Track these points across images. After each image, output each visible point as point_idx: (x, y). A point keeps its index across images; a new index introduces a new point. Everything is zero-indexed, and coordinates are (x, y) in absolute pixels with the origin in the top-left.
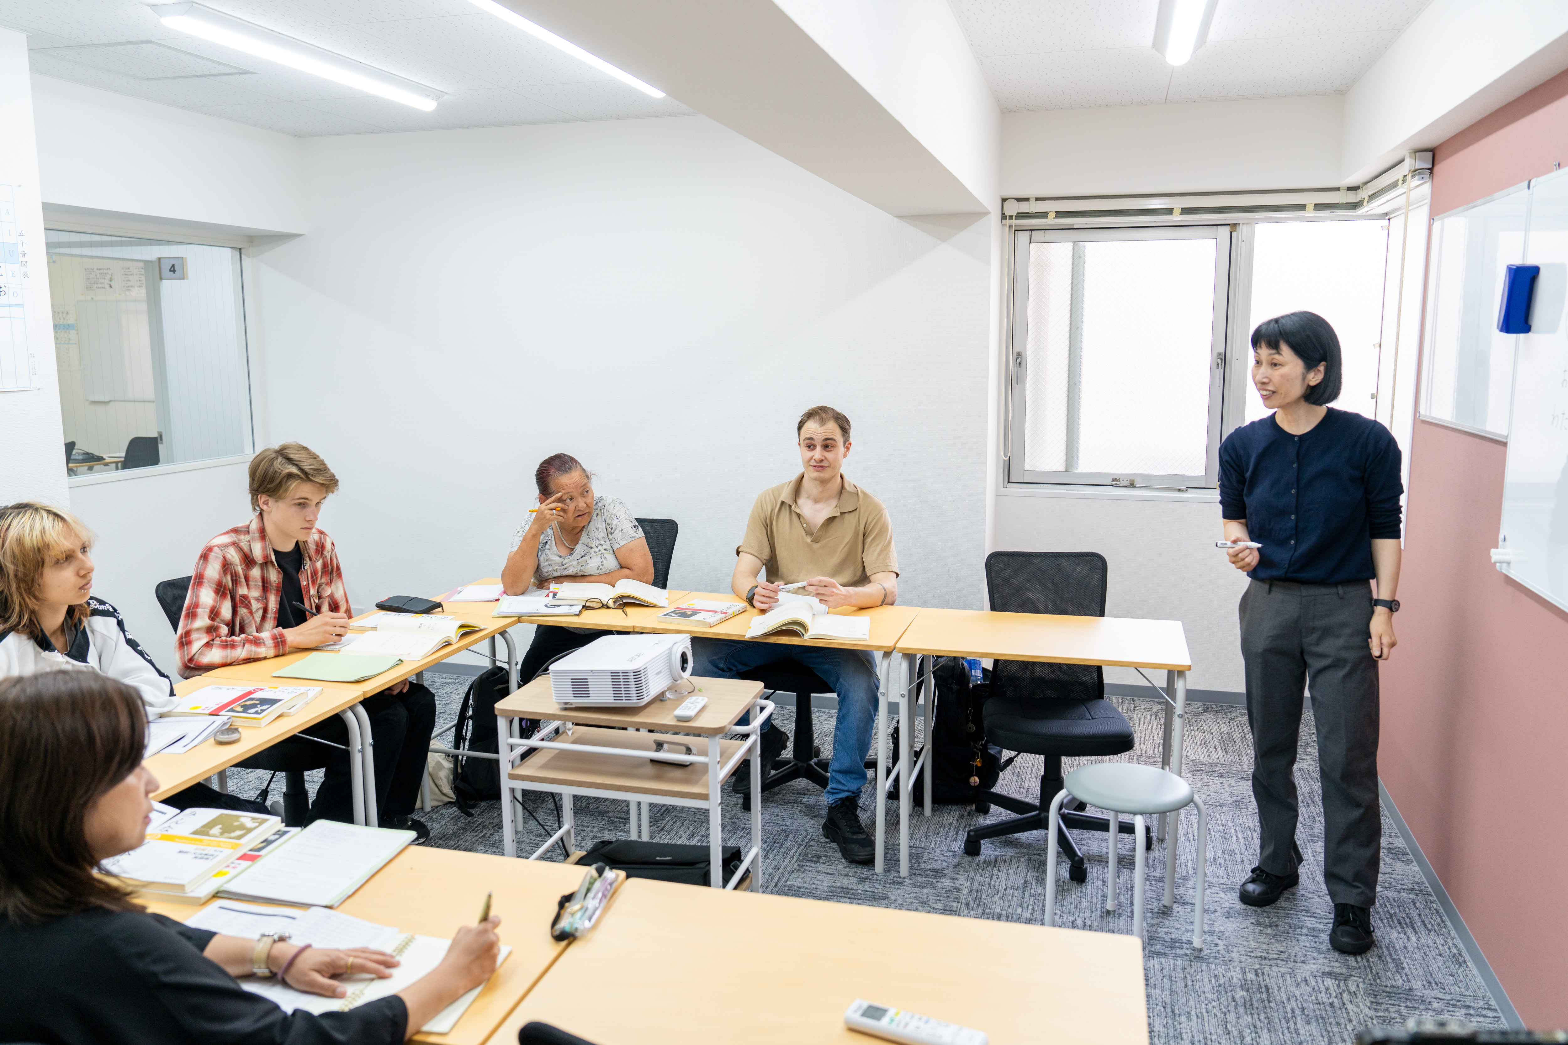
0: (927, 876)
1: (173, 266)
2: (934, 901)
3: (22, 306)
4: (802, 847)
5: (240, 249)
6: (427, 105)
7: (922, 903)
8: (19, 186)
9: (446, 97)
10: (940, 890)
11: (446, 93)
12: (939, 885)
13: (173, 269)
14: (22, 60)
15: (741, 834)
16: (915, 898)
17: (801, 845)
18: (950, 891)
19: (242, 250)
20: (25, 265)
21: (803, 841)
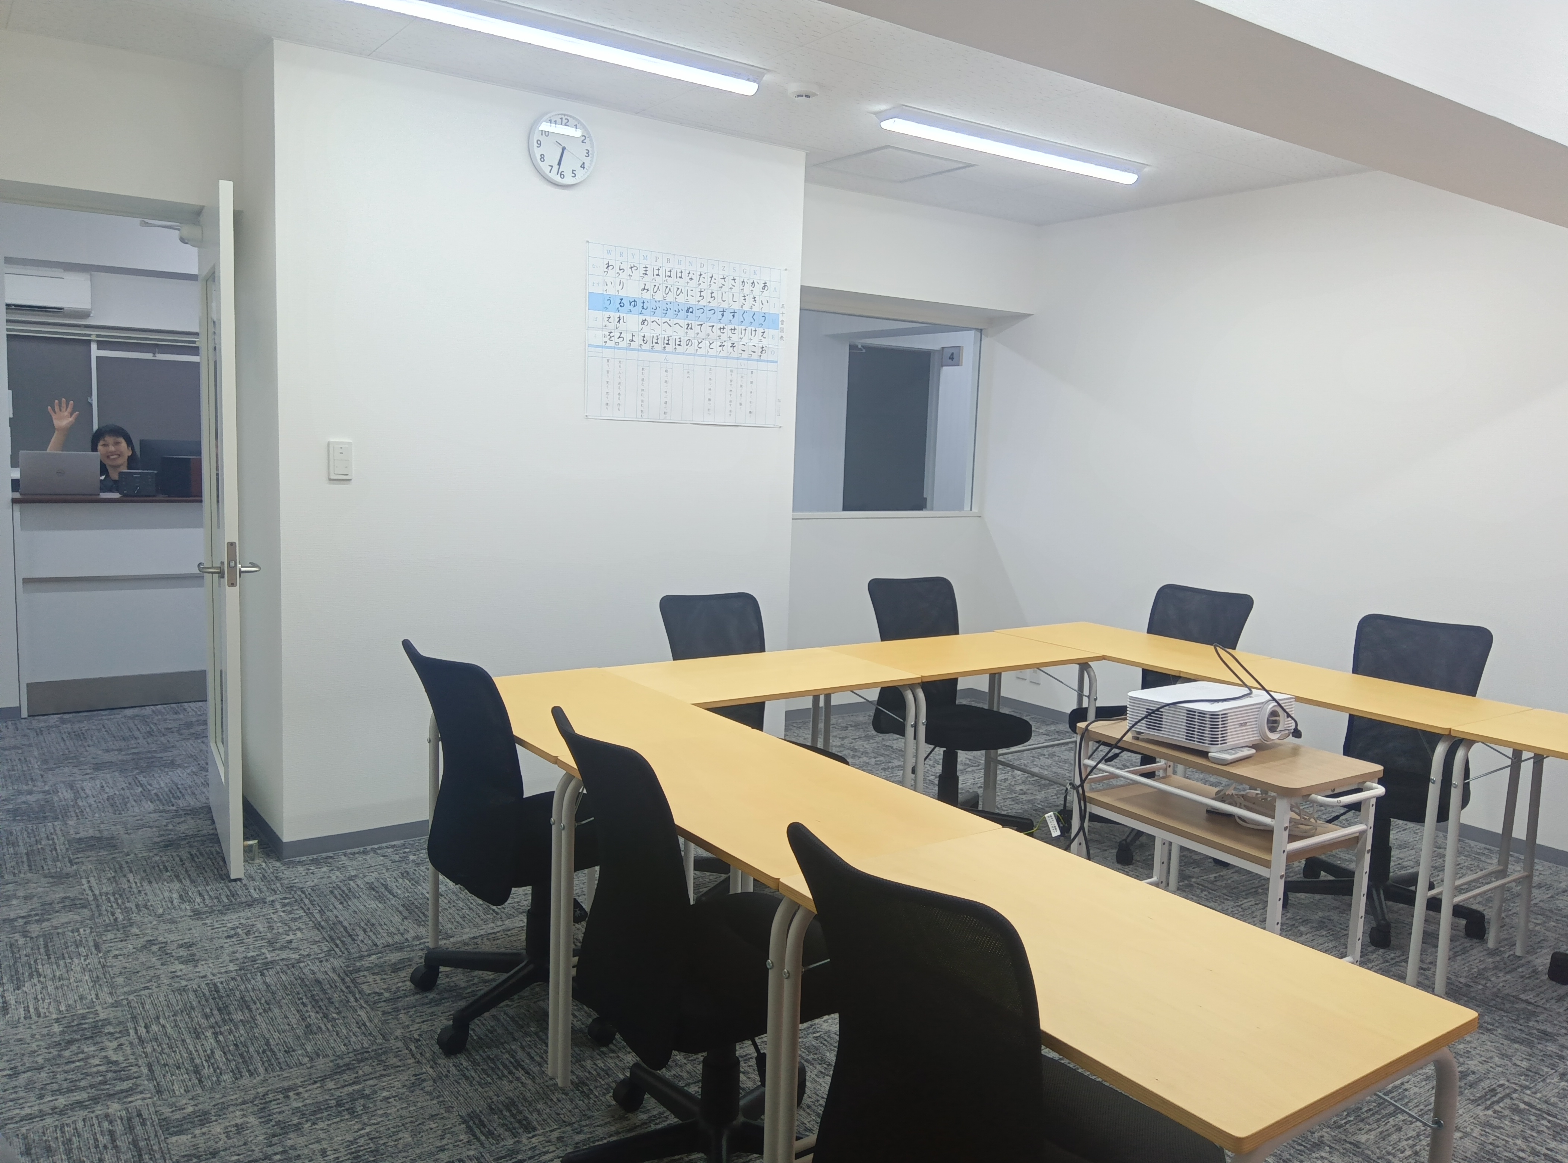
0: (1530, 1034)
1: (952, 354)
2: (1520, 1058)
3: (776, 362)
4: (1388, 964)
5: (981, 330)
6: (1128, 179)
7: (1503, 1055)
8: (786, 270)
9: (1147, 169)
10: (1537, 1052)
11: (1147, 165)
12: (1539, 1046)
13: (952, 358)
14: (800, 173)
15: (1324, 933)
16: (1496, 1048)
17: (1387, 961)
18: (1551, 1056)
19: (983, 331)
20: (782, 330)
21: (1392, 959)
